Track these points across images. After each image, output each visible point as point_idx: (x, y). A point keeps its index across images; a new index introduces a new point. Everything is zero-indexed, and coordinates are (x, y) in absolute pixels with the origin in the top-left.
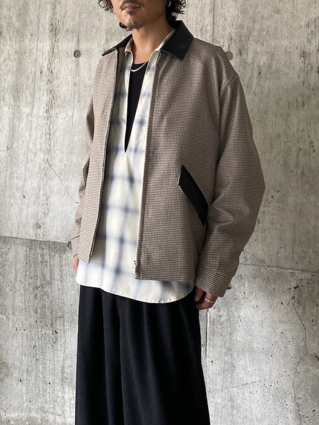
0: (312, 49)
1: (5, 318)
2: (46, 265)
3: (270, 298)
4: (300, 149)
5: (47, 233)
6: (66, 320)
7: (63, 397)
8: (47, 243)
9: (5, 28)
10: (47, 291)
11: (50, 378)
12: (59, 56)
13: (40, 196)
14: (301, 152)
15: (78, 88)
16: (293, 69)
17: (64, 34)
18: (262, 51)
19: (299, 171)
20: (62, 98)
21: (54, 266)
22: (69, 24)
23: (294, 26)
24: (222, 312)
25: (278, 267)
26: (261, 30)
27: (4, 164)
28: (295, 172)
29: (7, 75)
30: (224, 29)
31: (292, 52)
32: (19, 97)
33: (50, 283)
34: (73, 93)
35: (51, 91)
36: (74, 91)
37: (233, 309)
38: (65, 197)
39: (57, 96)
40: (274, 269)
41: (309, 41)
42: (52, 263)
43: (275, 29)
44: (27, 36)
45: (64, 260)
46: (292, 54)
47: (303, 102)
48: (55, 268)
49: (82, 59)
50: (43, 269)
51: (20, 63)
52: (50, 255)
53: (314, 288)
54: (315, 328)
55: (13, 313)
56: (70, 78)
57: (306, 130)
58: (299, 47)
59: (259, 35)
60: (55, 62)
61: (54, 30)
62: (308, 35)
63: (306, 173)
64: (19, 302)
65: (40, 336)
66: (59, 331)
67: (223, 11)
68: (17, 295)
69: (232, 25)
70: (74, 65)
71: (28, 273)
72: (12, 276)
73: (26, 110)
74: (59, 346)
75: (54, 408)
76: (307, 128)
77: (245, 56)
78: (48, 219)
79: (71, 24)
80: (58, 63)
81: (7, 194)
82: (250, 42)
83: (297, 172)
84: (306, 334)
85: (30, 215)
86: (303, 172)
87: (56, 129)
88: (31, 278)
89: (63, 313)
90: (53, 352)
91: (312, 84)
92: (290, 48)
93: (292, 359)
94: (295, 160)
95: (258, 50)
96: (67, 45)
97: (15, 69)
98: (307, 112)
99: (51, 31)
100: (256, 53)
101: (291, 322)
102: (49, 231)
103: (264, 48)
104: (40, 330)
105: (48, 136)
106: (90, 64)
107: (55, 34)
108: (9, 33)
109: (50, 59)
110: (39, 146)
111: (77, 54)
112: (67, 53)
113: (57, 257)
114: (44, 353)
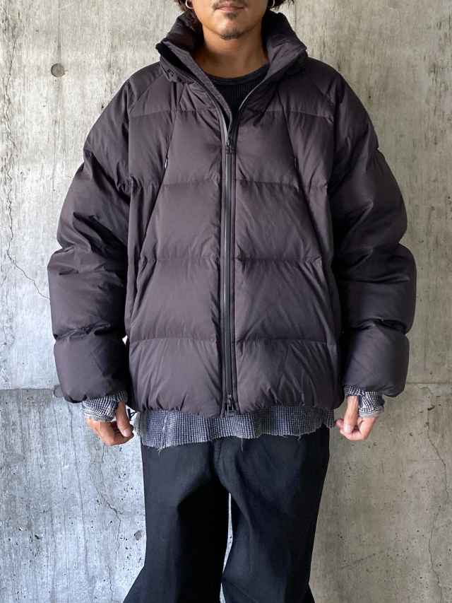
0: (445, 61)
2: (13, 430)
3: (393, 429)
4: (433, 208)
5: (14, 376)
6: (56, 513)
8: (14, 393)
10: (18, 472)
12: (22, 74)
14: (434, 211)
15: (61, 128)
16: (420, 90)
17: (30, 37)
18: (372, 64)
19: (432, 240)
20: (32, 145)
21: (29, 429)
22: (40, 18)
23: (420, 26)
26: (370, 31)
28: (425, 242)
30: (313, 30)
31: (416, 66)
33: (23, 459)
34: (51, 136)
35: (9, 134)
36: (54, 133)
39: (21, 143)
41: (442, 49)
42: (25, 425)
43: (391, 30)
45: (47, 418)
46: (417, 68)
47: (436, 138)
48: (31, 432)
49: (67, 79)
50: (7, 436)
52: (19, 411)
56: (45, 112)
57: (440, 180)
58: (427, 58)
59: (368, 39)
60: (15, 84)
61: (11, 30)
62: (440, 39)
63: (442, 242)
65: (6, 549)
66: (42, 535)
69: (326, 24)
70: (52, 89)
74: (45, 559)
76: (441, 176)
77: (345, 72)
78: (14, 352)
79: (44, 18)
80: (22, 86)
82: (354, 50)
83: (428, 242)
84: (445, 474)
86: (437, 241)
87: (23, 200)
89: (50, 504)
90: (34, 571)
91: (448, 112)
92: (415, 59)
93: (427, 512)
94: (424, 224)
95: (367, 62)
96: (36, 56)
98: (441, 153)
99: (5, 30)
100: (363, 67)
101: (425, 458)
102: (16, 370)
103: (376, 58)
104: (6, 539)
105: (7, 212)
106: (82, 88)
107: (13, 36)
109: (6, 79)
111: (57, 70)
112: (39, 68)
113: (34, 412)
114: (15, 575)
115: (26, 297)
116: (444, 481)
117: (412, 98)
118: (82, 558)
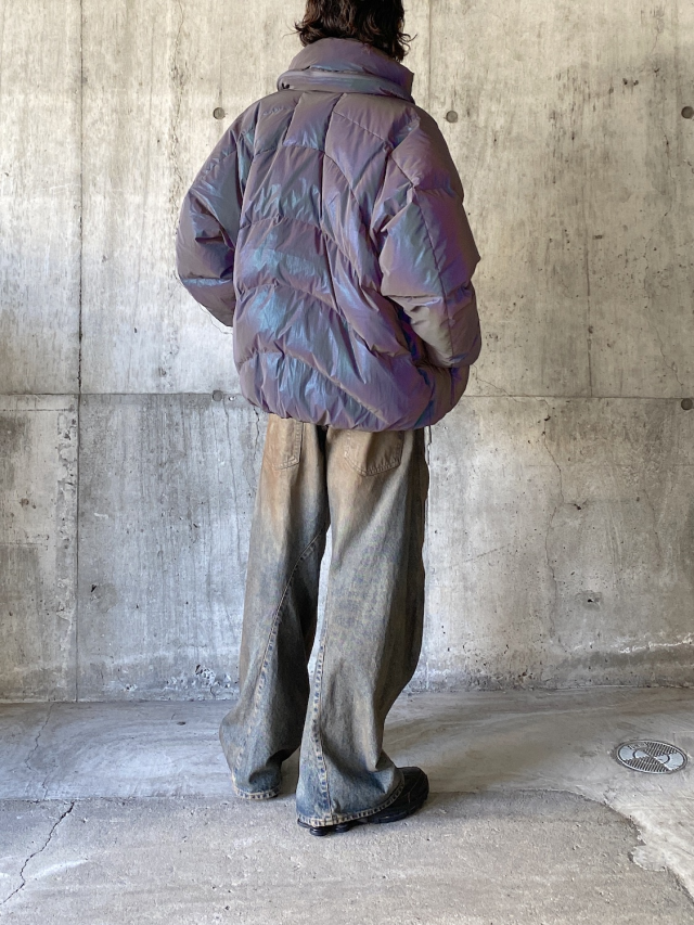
0: (564, 108)
1: (106, 516)
2: (177, 430)
3: (513, 436)
4: (551, 240)
5: (178, 381)
6: (213, 505)
7: (210, 619)
8: (178, 396)
9: (93, 73)
10: (179, 467)
11: (188, 595)
12: (188, 117)
13: (164, 327)
14: (552, 244)
16: (541, 134)
17: (196, 84)
18: (498, 111)
19: (550, 268)
21: (190, 429)
22: (204, 67)
23: (541, 77)
24: (448, 463)
25: (523, 395)
26: (496, 82)
27: (99, 283)
28: (544, 270)
29: (99, 145)
30: (445, 80)
31: (538, 112)
32: (121, 179)
33: (184, 455)
35: (176, 169)
37: (464, 457)
38: (206, 326)
39: (188, 178)
40: (518, 398)
41: (561, 98)
42: (186, 425)
43: (515, 80)
44: (132, 85)
45: (206, 419)
46: (538, 115)
47: (554, 178)
48: (192, 431)
49: (227, 121)
50: (171, 435)
51: (121, 126)
52: (182, 413)
53: (571, 418)
54: (572, 468)
55: (122, 509)
57: (558, 215)
58: (547, 106)
59: (494, 88)
60: (183, 125)
61: (179, 77)
62: (559, 89)
63: (559, 270)
64: (131, 489)
65: (168, 536)
66: (200, 524)
67: (443, 55)
68: (127, 480)
69: (457, 75)
70: (214, 130)
71: (146, 444)
72: (117, 453)
73: (134, 199)
74: (202, 546)
75: (196, 637)
76: (559, 212)
77: (474, 118)
78: (178, 361)
79: (207, 67)
80: (188, 127)
81: (105, 328)
82: (481, 98)
83: (546, 270)
84: (561, 479)
85: (146, 357)
86: (554, 269)
88: (152, 452)
89: (207, 496)
90: (193, 556)
91: (565, 155)
92: (537, 107)
93: (544, 512)
94: (543, 255)
95: (493, 109)
96: (201, 100)
97: (113, 137)
98: (559, 190)
99: (174, 78)
100: (490, 113)
101: (542, 464)
102: (180, 377)
103: (501, 106)
104: (168, 527)
107: (181, 83)
108: (101, 80)
109: (174, 121)
110: (159, 253)
112: (203, 112)
113: (195, 415)
114: (176, 560)
115: (190, 312)
116: (560, 485)
117: (533, 141)
118: (235, 545)
